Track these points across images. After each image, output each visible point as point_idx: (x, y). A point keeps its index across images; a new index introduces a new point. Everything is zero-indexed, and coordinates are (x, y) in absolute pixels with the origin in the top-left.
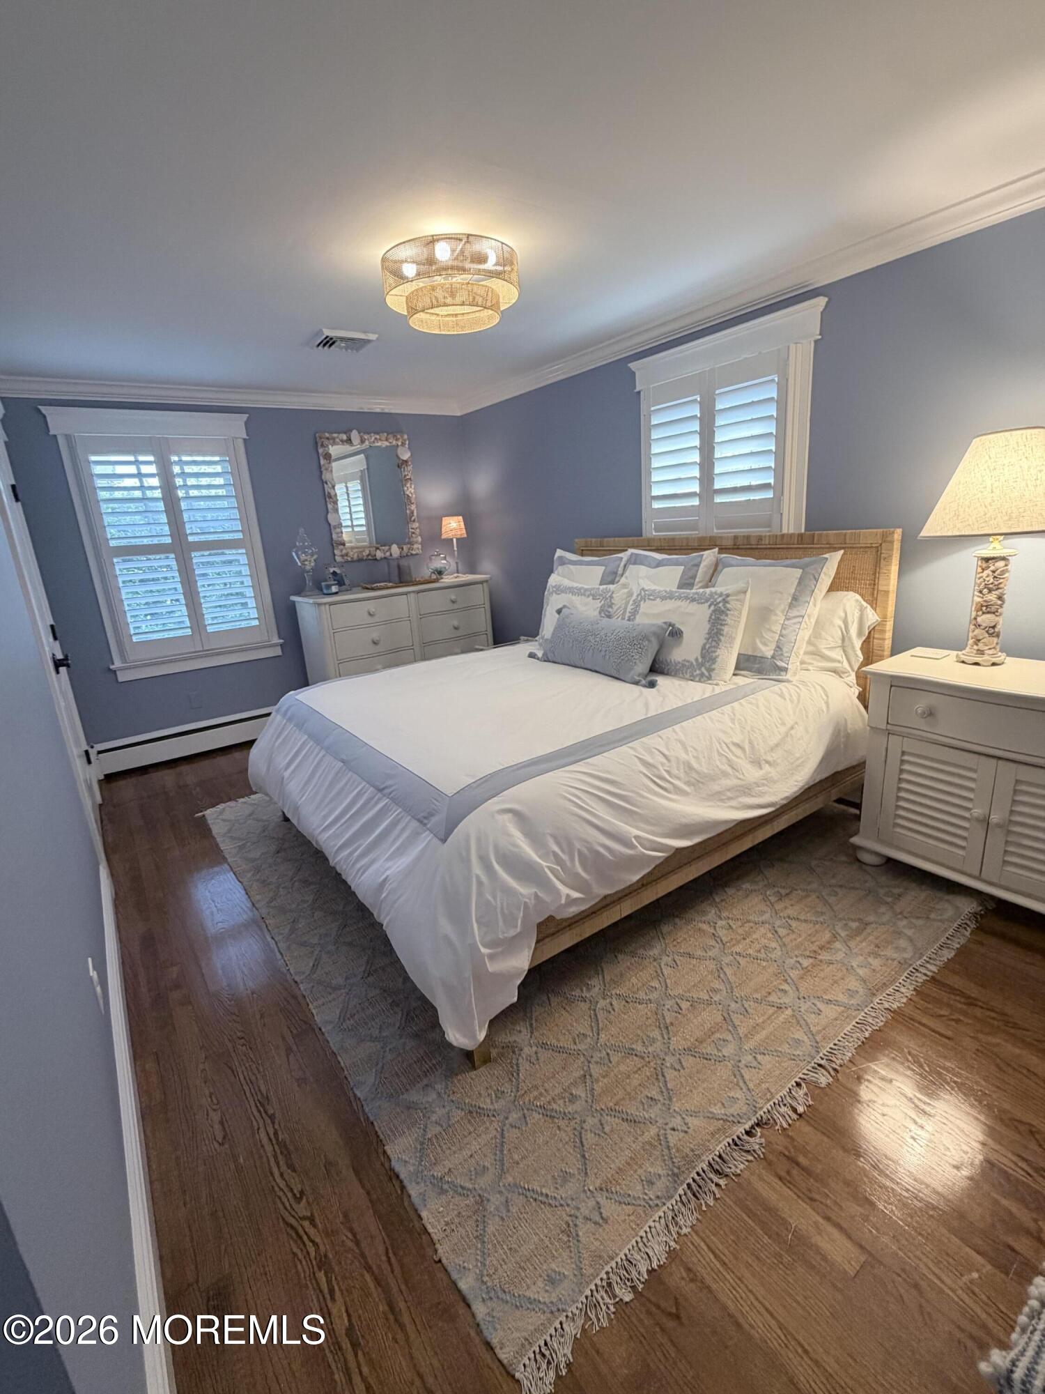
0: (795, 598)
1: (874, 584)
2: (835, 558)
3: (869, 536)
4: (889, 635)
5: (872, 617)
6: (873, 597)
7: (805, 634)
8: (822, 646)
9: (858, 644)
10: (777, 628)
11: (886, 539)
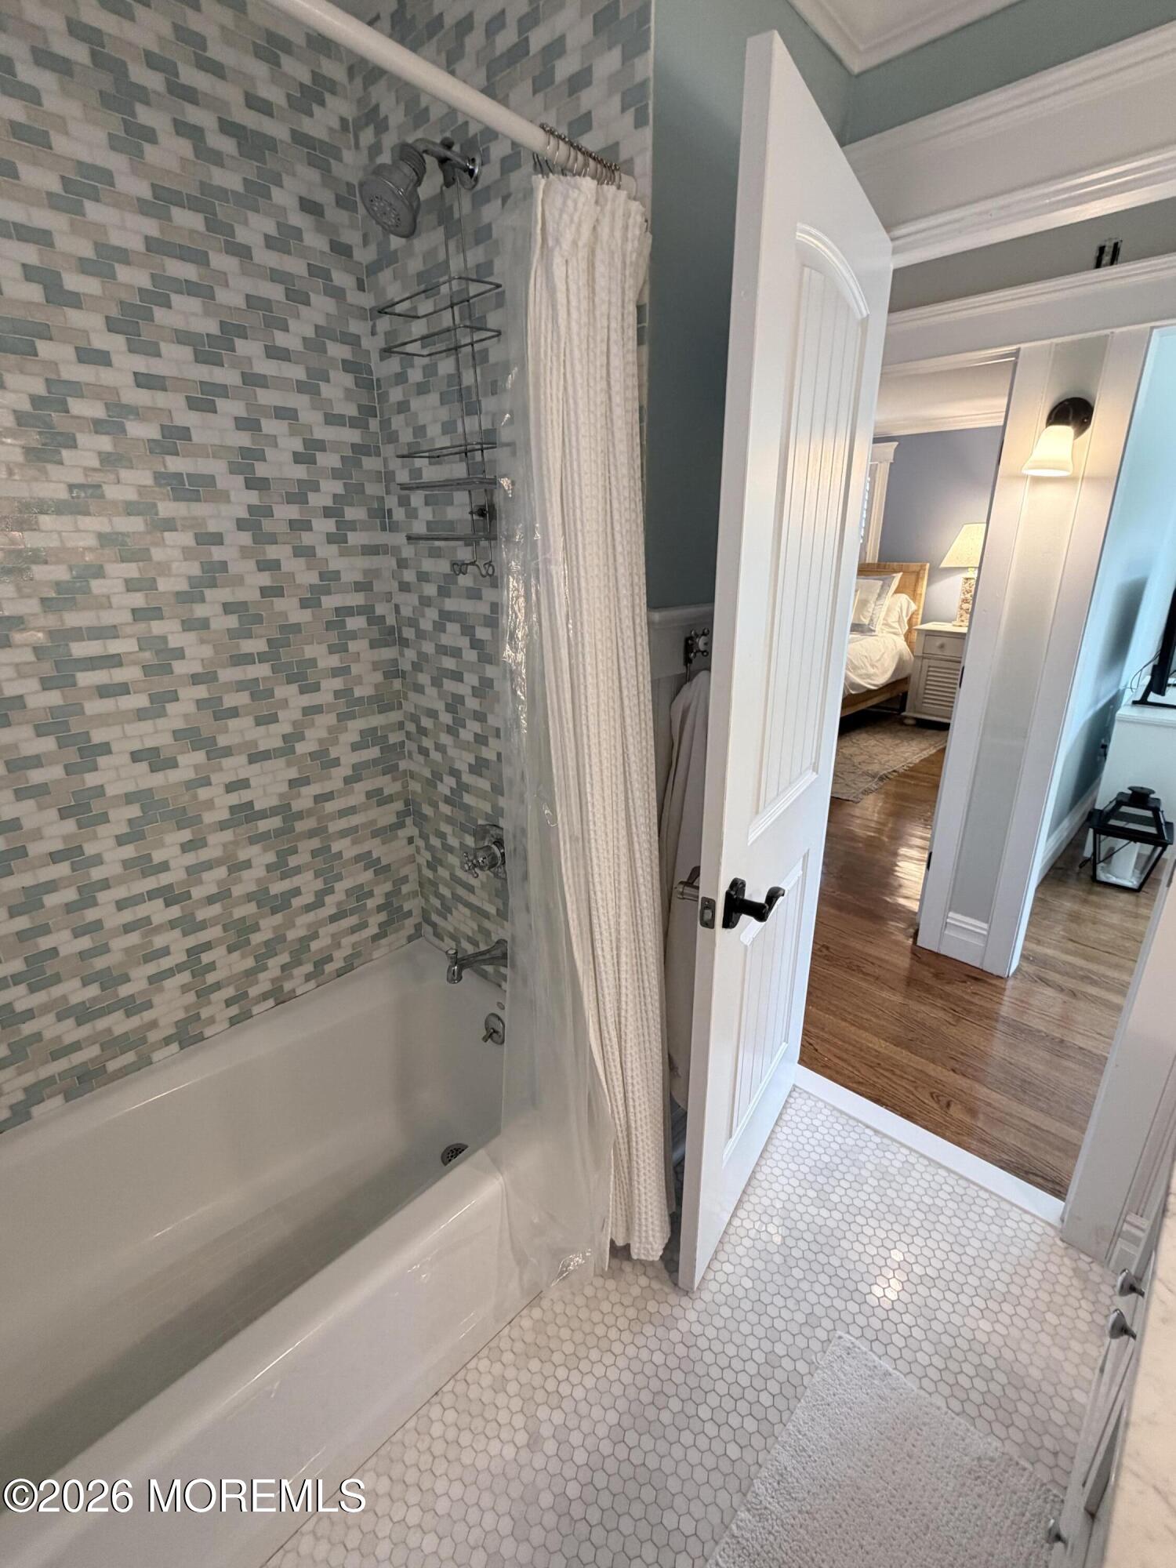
0: (879, 595)
1: (915, 590)
2: (898, 576)
3: (914, 566)
4: (920, 617)
5: (913, 607)
6: (914, 596)
7: (883, 615)
8: (890, 621)
9: (906, 620)
10: (871, 610)
11: (922, 568)
